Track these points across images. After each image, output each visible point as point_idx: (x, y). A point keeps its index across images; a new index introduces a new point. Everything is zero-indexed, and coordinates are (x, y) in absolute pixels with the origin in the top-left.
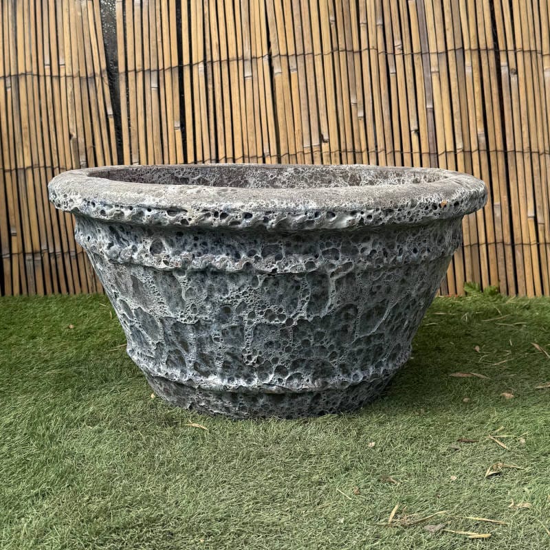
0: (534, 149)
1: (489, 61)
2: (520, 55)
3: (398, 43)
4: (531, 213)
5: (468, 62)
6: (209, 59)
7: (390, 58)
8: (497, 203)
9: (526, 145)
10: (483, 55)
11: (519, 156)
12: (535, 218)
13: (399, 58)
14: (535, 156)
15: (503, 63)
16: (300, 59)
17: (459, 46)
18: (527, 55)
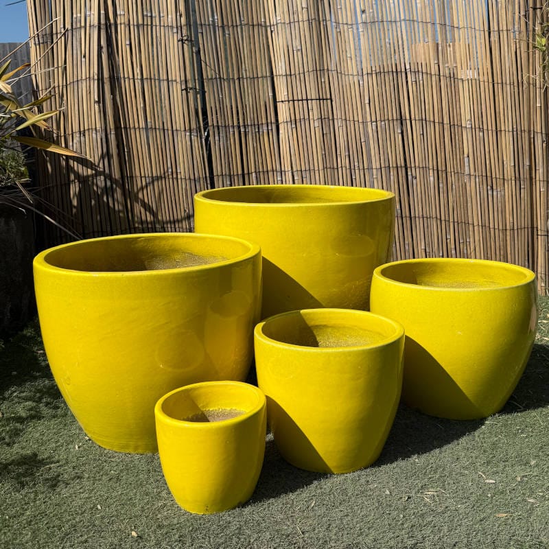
0: (425, 216)
1: (402, 173)
2: (417, 170)
3: (356, 164)
4: (423, 247)
5: (392, 173)
6: (258, 171)
7: (353, 171)
8: (406, 242)
9: (421, 214)
10: (399, 169)
11: (417, 219)
12: (425, 249)
13: (357, 171)
14: (425, 219)
15: (409, 173)
16: (308, 172)
17: (387, 165)
18: (421, 170)
